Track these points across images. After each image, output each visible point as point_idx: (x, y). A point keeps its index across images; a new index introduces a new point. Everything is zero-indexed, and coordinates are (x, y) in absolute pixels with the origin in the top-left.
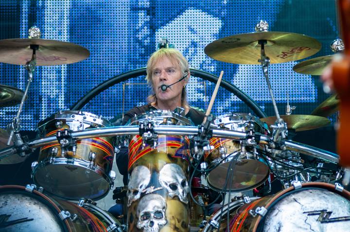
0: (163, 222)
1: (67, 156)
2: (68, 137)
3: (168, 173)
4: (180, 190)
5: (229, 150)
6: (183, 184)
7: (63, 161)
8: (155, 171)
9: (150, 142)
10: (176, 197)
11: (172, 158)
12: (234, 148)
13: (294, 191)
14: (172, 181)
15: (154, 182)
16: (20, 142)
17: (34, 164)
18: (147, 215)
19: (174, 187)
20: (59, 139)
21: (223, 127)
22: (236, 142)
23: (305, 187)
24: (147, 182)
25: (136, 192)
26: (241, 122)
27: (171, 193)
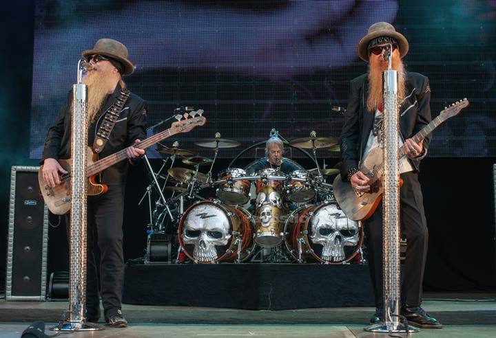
0: (270, 217)
1: (231, 188)
2: (231, 180)
3: (273, 196)
4: (278, 203)
5: (299, 186)
6: (279, 200)
7: (229, 190)
8: (267, 195)
9: (265, 183)
10: (276, 206)
11: (274, 189)
12: (301, 185)
13: (325, 205)
14: (274, 199)
15: (267, 199)
16: (212, 182)
17: (218, 190)
18: (264, 214)
19: (275, 202)
20: (228, 181)
21: (296, 176)
22: (302, 183)
23: (330, 204)
24: (264, 199)
25: (259, 204)
26: (304, 174)
27: (274, 204)
